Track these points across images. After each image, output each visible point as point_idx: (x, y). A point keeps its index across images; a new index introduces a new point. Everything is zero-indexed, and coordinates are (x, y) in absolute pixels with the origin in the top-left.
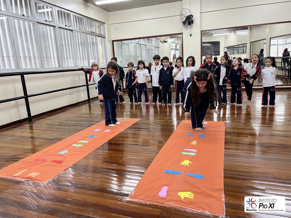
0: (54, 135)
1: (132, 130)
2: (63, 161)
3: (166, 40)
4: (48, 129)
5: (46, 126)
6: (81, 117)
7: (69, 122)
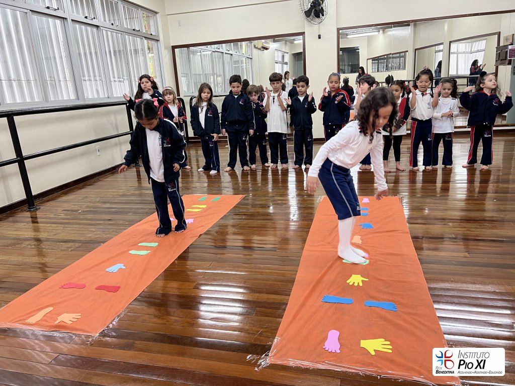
0: (86, 232)
1: (235, 219)
2: (119, 287)
3: (266, 45)
4: (71, 221)
5: (65, 215)
6: (130, 195)
7: (108, 205)
